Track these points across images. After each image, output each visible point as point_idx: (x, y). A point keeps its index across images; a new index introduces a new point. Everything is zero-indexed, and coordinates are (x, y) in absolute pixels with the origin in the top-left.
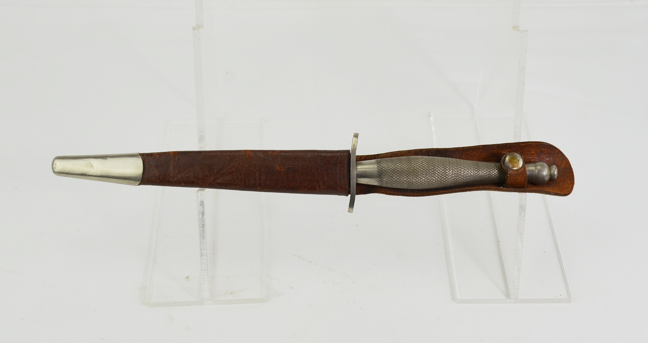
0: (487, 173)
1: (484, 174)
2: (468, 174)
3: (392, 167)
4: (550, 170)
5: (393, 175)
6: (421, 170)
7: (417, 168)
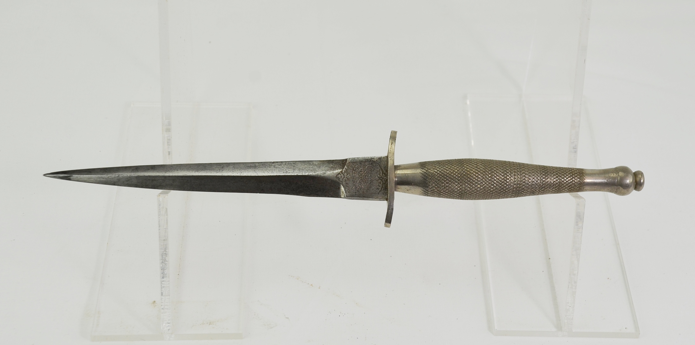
0: (557, 180)
1: (554, 182)
2: (533, 182)
3: (440, 169)
4: (635, 177)
5: (440, 178)
6: (475, 175)
7: (471, 173)
